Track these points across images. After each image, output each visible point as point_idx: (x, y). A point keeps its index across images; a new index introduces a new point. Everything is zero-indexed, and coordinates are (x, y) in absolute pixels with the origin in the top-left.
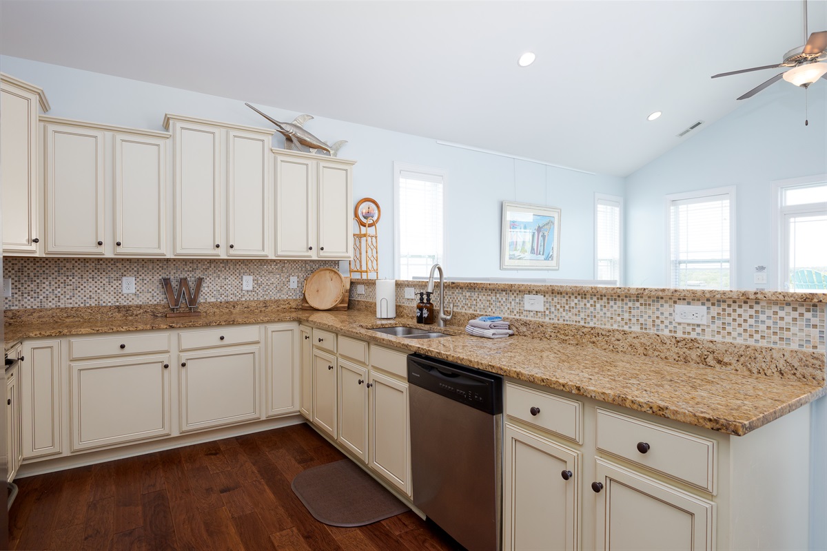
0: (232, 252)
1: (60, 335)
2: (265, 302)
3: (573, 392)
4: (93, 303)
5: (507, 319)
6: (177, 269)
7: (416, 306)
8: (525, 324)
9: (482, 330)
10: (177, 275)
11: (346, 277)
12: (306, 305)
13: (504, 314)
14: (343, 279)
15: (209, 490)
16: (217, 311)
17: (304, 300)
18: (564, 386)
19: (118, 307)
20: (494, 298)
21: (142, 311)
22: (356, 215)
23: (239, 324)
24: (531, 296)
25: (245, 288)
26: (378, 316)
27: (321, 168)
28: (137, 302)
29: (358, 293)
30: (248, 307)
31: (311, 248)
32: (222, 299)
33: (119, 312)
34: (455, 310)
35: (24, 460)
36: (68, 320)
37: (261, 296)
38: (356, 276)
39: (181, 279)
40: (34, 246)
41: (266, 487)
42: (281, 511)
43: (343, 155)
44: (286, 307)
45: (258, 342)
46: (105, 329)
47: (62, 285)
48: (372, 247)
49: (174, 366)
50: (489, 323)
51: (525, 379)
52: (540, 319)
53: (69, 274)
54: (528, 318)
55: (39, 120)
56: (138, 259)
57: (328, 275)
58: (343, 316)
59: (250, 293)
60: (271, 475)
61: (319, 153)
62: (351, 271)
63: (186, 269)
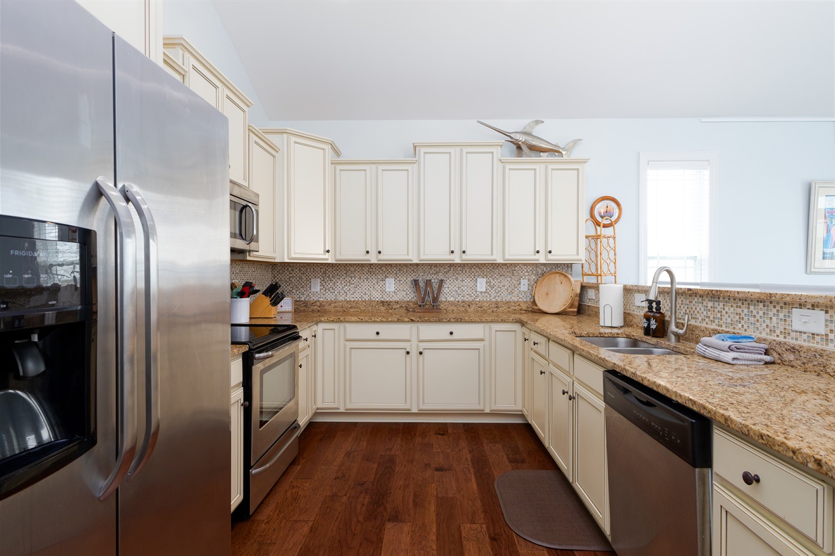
0: (464, 256)
1: (339, 321)
2: (497, 303)
3: (810, 465)
4: (367, 298)
5: (765, 340)
6: (424, 272)
7: (643, 314)
8: (793, 350)
9: (718, 352)
10: (424, 277)
11: (576, 280)
12: (536, 307)
13: (761, 333)
14: (573, 282)
15: (427, 465)
16: (455, 309)
17: (534, 303)
18: (794, 452)
19: (382, 302)
20: (746, 311)
21: (398, 306)
22: (592, 216)
23: (466, 322)
24: (804, 311)
25: (479, 289)
26: (602, 324)
27: (550, 170)
28: (396, 298)
29: (589, 297)
30: (481, 307)
31: (538, 252)
32: (460, 299)
33: (383, 306)
34: (693, 322)
35: (317, 409)
36: (351, 310)
37: (493, 297)
38: (588, 280)
39: (427, 280)
40: (327, 256)
41: (473, 476)
42: (479, 504)
43: (576, 154)
44: (516, 308)
45: (482, 340)
46: (367, 319)
47: (348, 284)
48: (608, 249)
49: (414, 353)
50: (729, 343)
51: (736, 428)
52: (817, 345)
53: (352, 275)
54: (798, 342)
55: (331, 163)
56: (396, 264)
57: (558, 278)
58: (574, 320)
59: (483, 294)
60: (481, 467)
61: (552, 156)
62: (583, 275)
63: (431, 272)
